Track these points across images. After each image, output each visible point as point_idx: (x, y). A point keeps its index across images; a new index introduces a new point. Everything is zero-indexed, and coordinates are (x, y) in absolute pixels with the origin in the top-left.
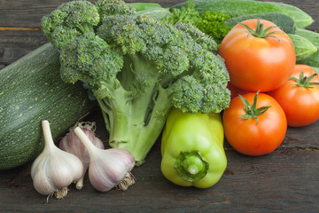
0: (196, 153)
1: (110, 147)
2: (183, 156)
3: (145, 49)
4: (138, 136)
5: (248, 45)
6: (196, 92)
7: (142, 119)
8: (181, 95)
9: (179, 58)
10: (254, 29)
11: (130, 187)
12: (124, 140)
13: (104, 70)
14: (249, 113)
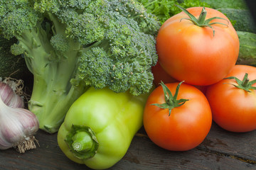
1: (8, 105)
2: (75, 129)
3: (56, 10)
5: (180, 30)
6: (100, 65)
7: (63, 87)
8: (85, 65)
9: (87, 26)
10: (197, 17)
11: (27, 151)
12: (38, 103)
13: (12, 24)
14: (168, 103)
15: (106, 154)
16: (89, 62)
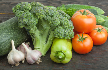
0: (61, 52)
2: (57, 52)
3: (45, 17)
4: (43, 47)
5: (80, 17)
6: (62, 31)
7: (45, 41)
8: (57, 32)
9: (56, 20)
10: (83, 13)
11: (40, 63)
12: (38, 48)
13: (32, 24)
14: (80, 39)
15: (68, 58)
16: (58, 31)
